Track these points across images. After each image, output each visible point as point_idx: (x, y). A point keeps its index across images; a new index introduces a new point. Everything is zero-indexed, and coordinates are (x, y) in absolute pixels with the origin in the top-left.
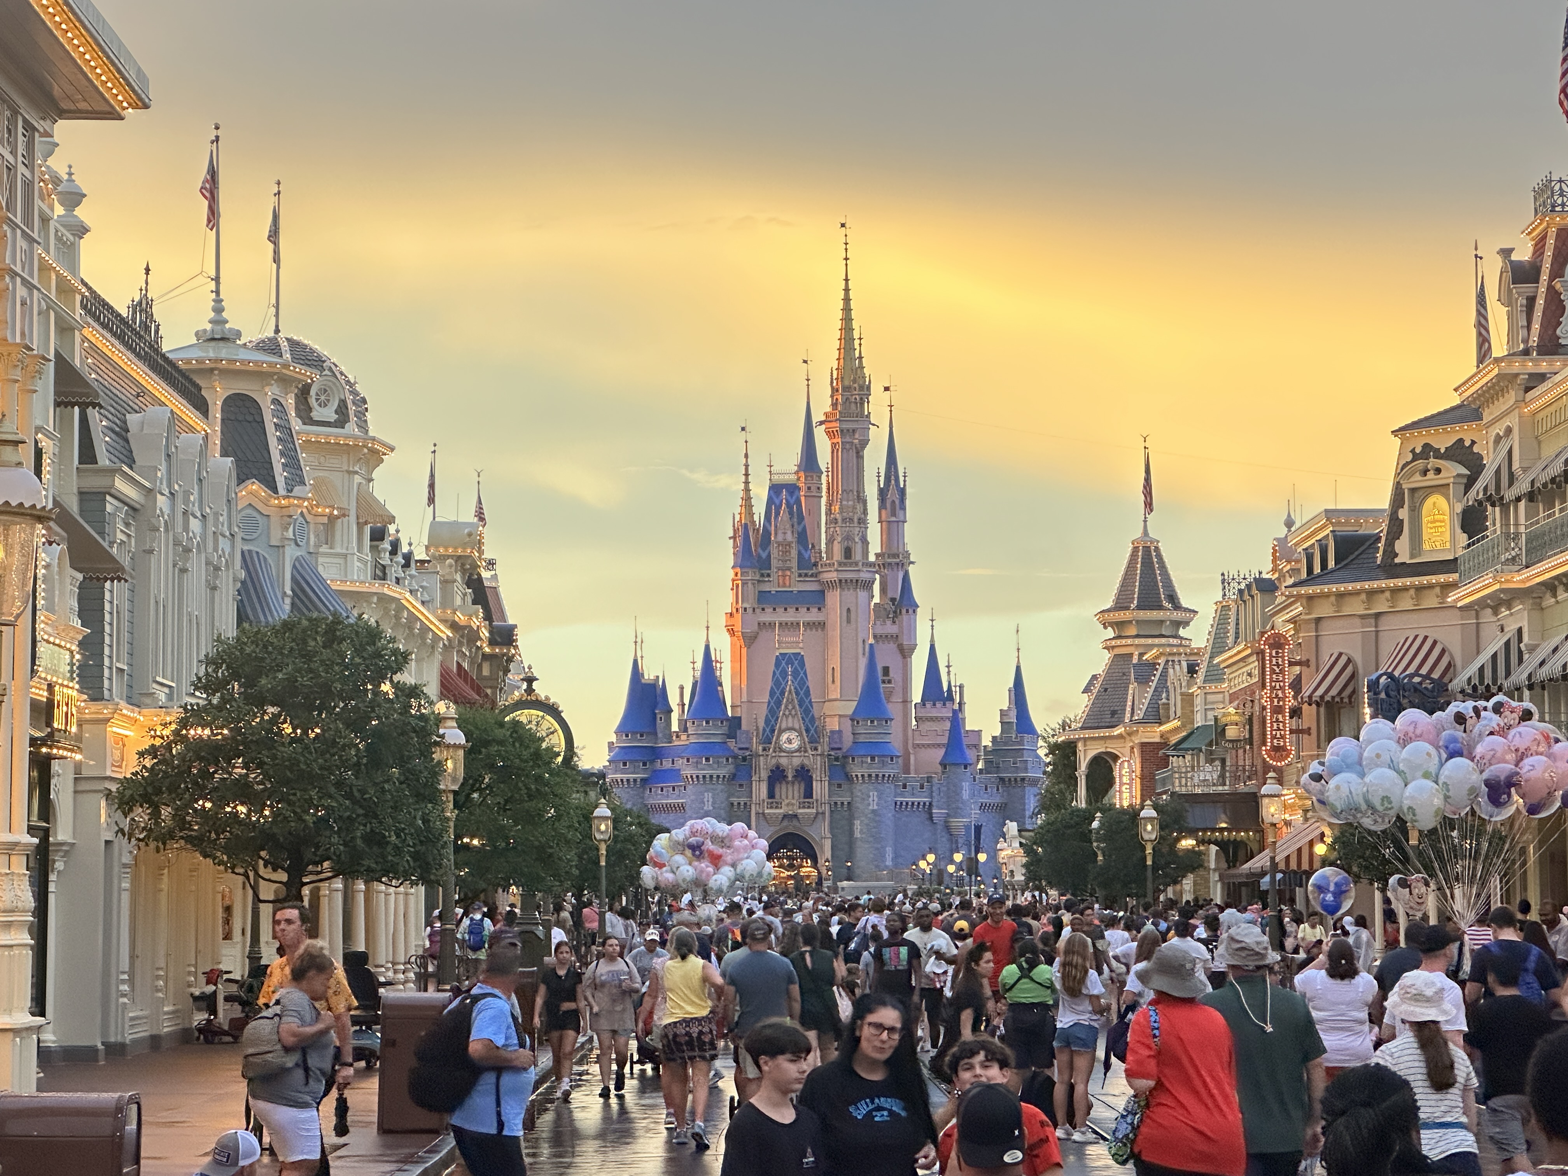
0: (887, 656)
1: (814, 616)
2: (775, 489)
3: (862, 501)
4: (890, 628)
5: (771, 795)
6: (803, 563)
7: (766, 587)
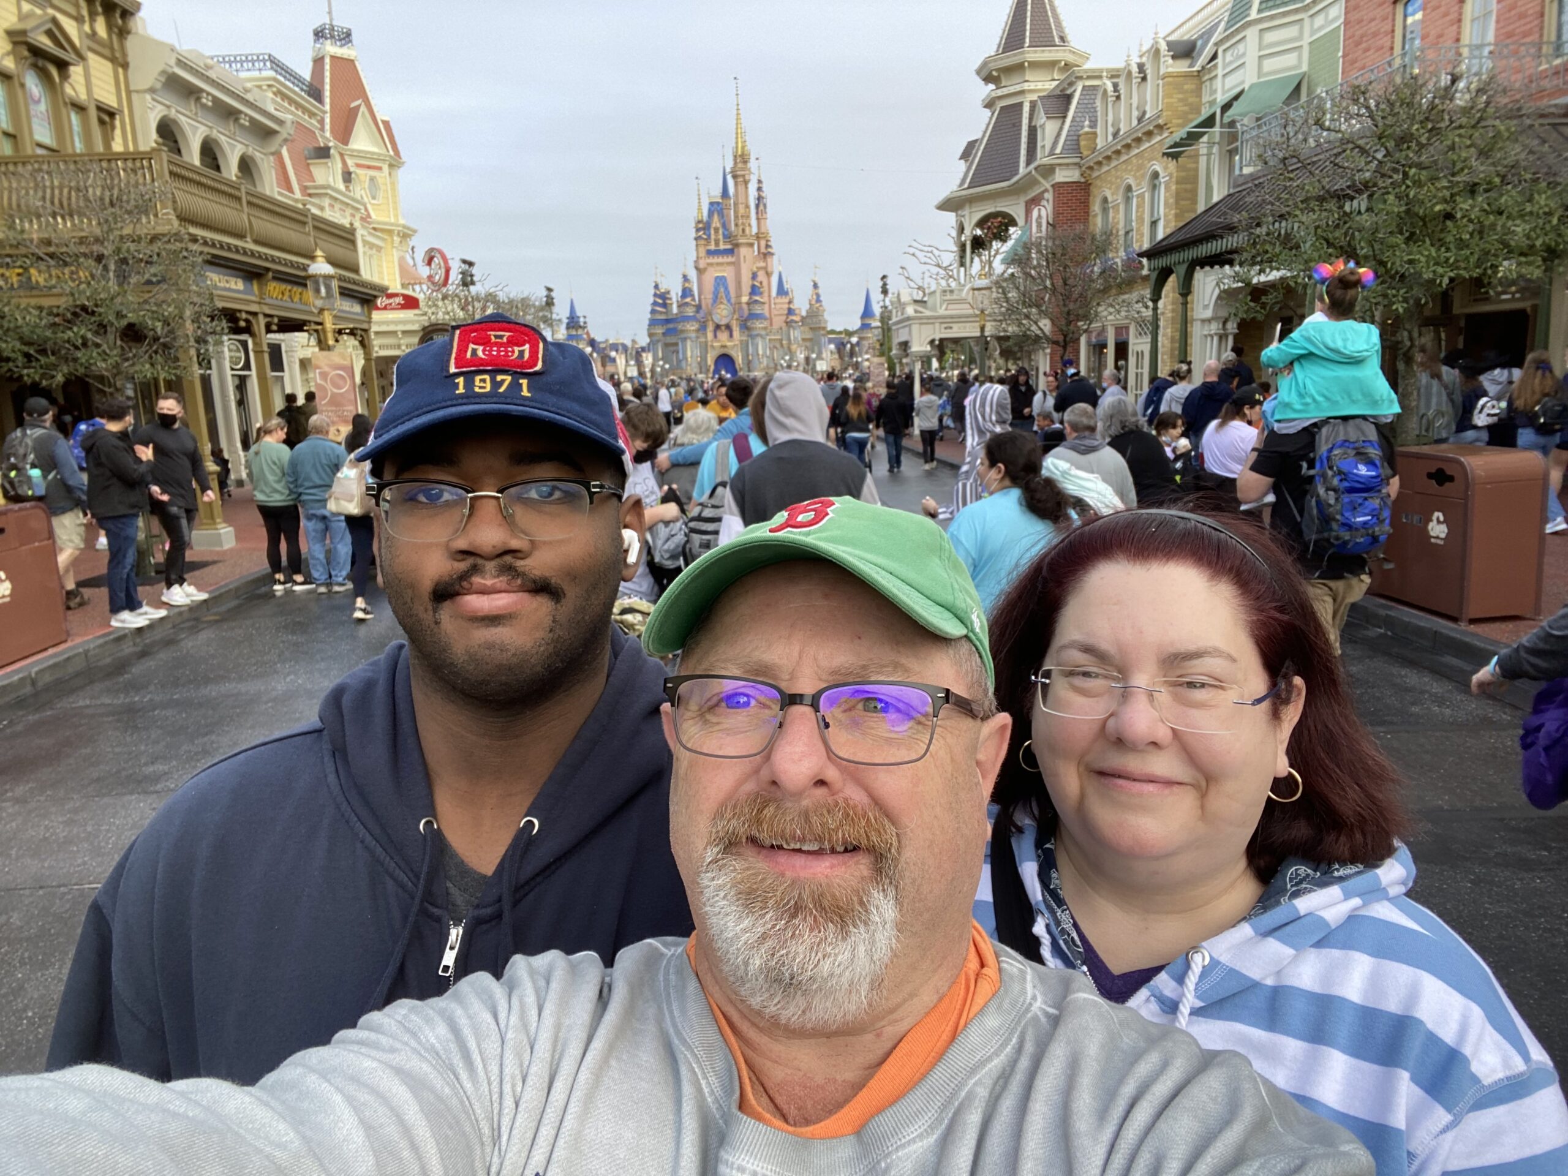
0: (761, 276)
1: (730, 259)
2: (711, 204)
3: (747, 207)
4: (762, 264)
5: (715, 336)
6: (725, 236)
7: (709, 248)
